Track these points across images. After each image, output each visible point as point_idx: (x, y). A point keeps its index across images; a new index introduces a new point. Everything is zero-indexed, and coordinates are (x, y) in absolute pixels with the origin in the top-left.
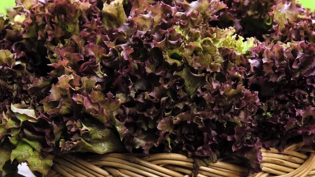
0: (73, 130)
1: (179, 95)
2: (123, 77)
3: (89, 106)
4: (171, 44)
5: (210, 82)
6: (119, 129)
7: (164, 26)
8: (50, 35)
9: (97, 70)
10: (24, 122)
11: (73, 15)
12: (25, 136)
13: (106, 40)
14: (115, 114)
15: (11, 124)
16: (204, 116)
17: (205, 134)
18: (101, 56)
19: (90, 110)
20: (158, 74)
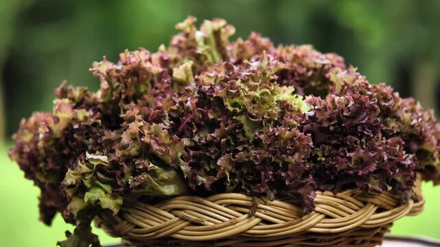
0: (141, 167)
1: (239, 139)
2: (188, 123)
3: (156, 147)
4: (232, 93)
5: (268, 127)
6: (183, 168)
7: (226, 80)
8: (124, 93)
9: (164, 119)
10: (97, 166)
11: (145, 76)
12: (98, 179)
13: (175, 96)
14: (180, 155)
15: (85, 168)
16: (259, 154)
17: (263, 173)
18: (169, 109)
19: (158, 150)
20: (219, 120)
